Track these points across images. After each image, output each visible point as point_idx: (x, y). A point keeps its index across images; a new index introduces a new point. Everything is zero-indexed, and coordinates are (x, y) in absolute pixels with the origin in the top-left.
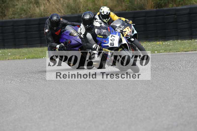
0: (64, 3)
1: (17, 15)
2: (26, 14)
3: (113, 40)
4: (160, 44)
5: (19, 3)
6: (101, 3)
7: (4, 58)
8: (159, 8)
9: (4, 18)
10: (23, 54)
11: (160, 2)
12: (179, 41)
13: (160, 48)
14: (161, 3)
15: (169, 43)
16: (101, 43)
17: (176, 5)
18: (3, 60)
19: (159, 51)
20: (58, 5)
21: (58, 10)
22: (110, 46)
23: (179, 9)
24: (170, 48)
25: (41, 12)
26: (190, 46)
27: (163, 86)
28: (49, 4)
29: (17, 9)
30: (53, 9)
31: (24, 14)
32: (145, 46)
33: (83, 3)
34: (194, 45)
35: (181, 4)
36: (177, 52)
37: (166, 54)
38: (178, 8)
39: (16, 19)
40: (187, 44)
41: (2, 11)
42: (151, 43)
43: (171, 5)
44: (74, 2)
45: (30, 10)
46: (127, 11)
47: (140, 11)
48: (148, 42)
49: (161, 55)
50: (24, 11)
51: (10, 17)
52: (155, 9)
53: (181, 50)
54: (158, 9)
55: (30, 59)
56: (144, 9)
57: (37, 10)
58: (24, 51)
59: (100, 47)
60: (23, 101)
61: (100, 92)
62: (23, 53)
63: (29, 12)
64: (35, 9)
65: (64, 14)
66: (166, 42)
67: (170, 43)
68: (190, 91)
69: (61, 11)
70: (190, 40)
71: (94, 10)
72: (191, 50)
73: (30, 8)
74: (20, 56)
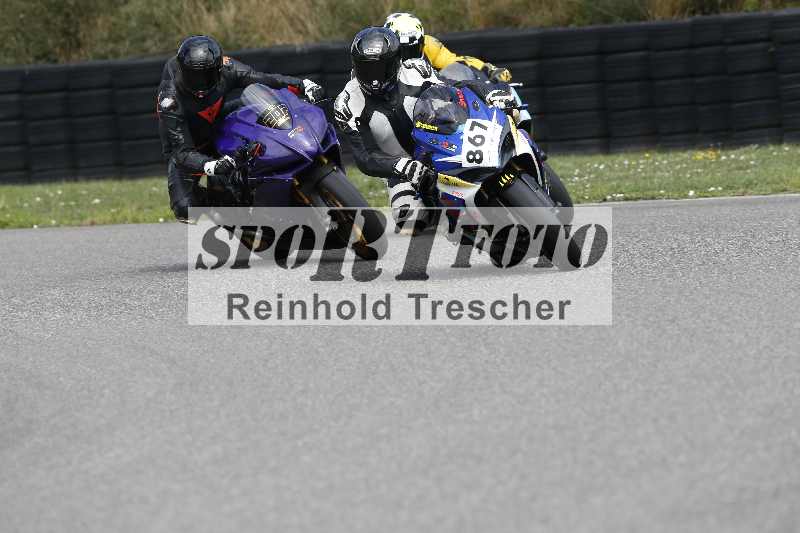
1: (127, 43)
2: (162, 40)
3: (478, 140)
4: (707, 158)
7: (73, 219)
8: (704, 13)
9: (75, 56)
10: (149, 204)
12: (787, 149)
13: (709, 176)
15: (742, 158)
16: (432, 153)
18: (70, 225)
19: (702, 191)
21: (292, 24)
22: (466, 165)
23: (785, 16)
24: (747, 176)
25: (226, 32)
27: (720, 331)
29: (128, 18)
30: (272, 17)
31: (157, 38)
32: (648, 169)
36: (775, 191)
37: (734, 202)
38: (783, 12)
39: (122, 60)
41: (66, 26)
42: (671, 155)
45: (181, 23)
46: (572, 26)
47: (625, 24)
48: (659, 152)
49: (712, 204)
50: (157, 25)
51: (100, 49)
52: (687, 20)
53: (793, 185)
54: (698, 16)
56: (645, 19)
57: (210, 22)
58: (154, 189)
59: (425, 168)
60: (150, 394)
61: (463, 356)
62: (150, 195)
63: (175, 31)
64: (200, 19)
66: (731, 152)
67: (747, 156)
69: (305, 26)
71: (441, 24)
73: (178, 16)
74: (140, 209)
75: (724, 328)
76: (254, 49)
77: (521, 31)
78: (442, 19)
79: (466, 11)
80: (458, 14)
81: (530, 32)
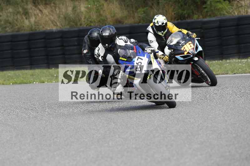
0: (61, 13)
2: (11, 28)
5: (3, 13)
6: (107, 14)
8: (181, 20)
10: (7, 79)
11: (182, 13)
14: (184, 14)
17: (203, 16)
20: (53, 16)
21: (52, 23)
25: (32, 26)
26: (221, 68)
27: (187, 118)
28: (42, 15)
30: (46, 21)
31: (10, 27)
33: (84, 13)
34: (225, 67)
35: (208, 15)
38: (205, 20)
40: (217, 66)
43: (197, 16)
44: (73, 12)
45: (17, 23)
46: (140, 24)
50: (10, 23)
54: (179, 21)
55: (17, 85)
57: (27, 22)
58: (9, 74)
60: (8, 138)
61: (107, 126)
62: (8, 76)
63: (16, 25)
64: (23, 21)
65: (60, 28)
68: (220, 125)
69: (56, 23)
70: (220, 60)
71: (99, 23)
72: (221, 73)
73: (17, 20)
74: (5, 80)
75: (188, 117)
76: (41, 31)
77: (124, 25)
78: (100, 21)
79: (107, 19)
80: (105, 20)
81: (127, 26)
